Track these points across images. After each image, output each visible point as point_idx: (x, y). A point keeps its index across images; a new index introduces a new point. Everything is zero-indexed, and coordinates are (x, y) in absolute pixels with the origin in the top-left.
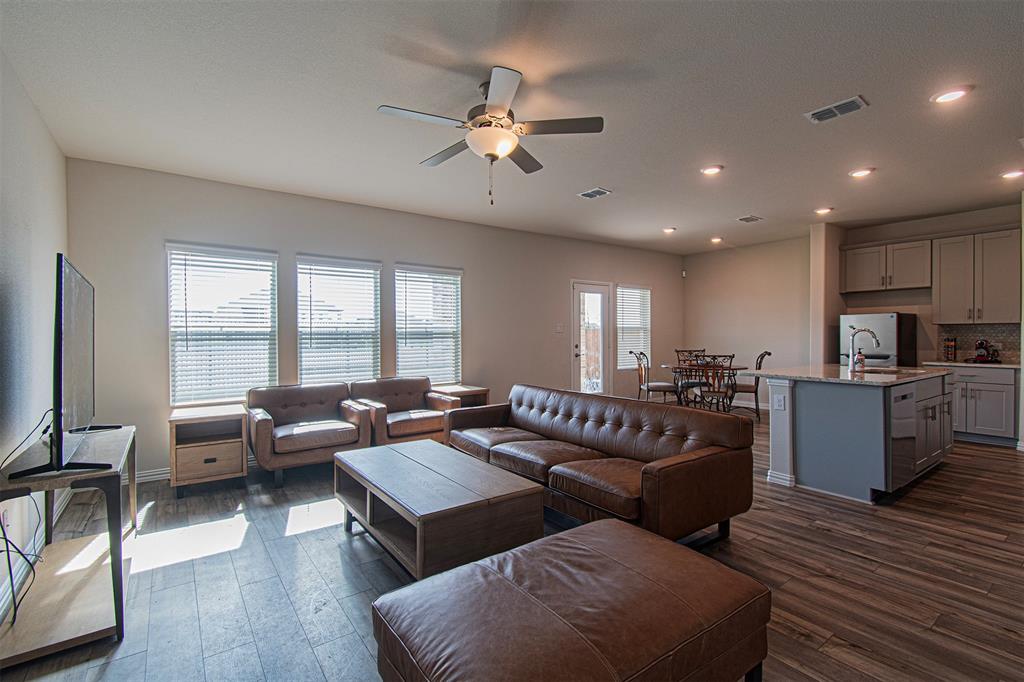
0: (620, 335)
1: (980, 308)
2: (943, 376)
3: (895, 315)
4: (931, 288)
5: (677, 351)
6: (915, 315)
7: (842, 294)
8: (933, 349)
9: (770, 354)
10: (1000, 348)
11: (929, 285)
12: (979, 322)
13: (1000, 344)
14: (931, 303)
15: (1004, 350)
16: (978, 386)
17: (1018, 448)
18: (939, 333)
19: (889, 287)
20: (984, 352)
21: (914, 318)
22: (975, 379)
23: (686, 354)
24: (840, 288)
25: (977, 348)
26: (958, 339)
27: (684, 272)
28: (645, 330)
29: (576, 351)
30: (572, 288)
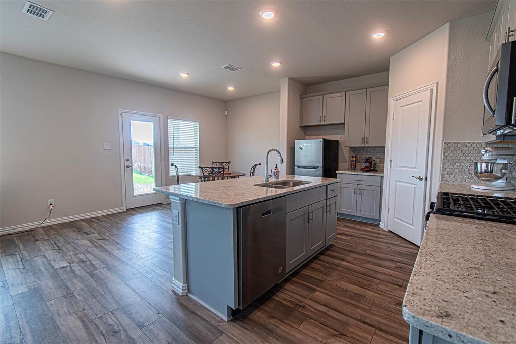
0: (171, 152)
1: (368, 136)
2: (327, 185)
3: (322, 140)
4: (344, 124)
5: (213, 163)
6: (338, 141)
7: (301, 127)
8: (346, 162)
9: (260, 164)
10: (378, 162)
11: (343, 121)
12: (367, 146)
13: (378, 160)
14: (344, 134)
15: (380, 163)
16: (363, 187)
17: (381, 226)
18: (350, 152)
19: (324, 123)
20: (368, 165)
21: (337, 142)
22: (362, 183)
23: (218, 165)
24: (300, 123)
25: (365, 162)
26: (358, 157)
27: (226, 112)
28: (196, 148)
29: (127, 164)
30: (120, 116)
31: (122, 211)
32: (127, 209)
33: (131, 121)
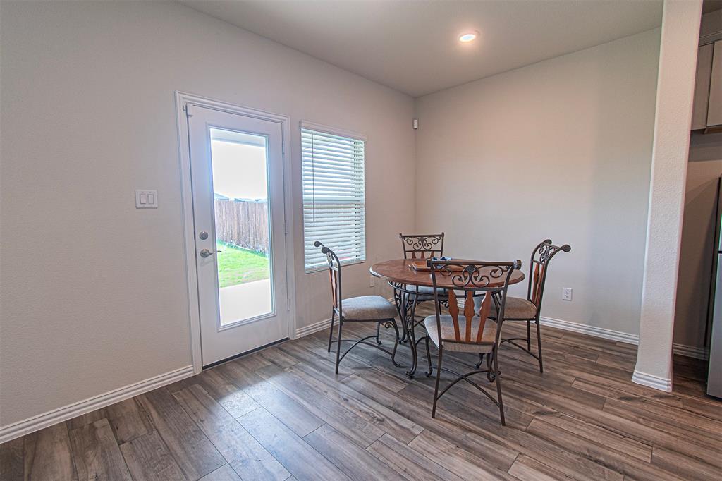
5: (403, 237)
23: (415, 240)
27: (416, 121)
28: (357, 203)
29: (203, 245)
30: (182, 114)
31: (191, 374)
32: (204, 368)
33: (212, 130)
